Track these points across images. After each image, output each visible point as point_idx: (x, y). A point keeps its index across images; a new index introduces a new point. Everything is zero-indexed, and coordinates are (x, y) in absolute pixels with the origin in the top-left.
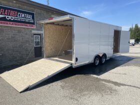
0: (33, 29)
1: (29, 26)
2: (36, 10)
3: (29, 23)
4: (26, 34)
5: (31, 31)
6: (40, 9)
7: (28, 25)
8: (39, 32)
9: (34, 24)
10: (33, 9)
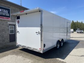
0: (9, 21)
1: (5, 19)
2: (11, 7)
3: (5, 16)
4: (3, 24)
5: (7, 22)
6: (15, 7)
7: (5, 17)
8: (13, 23)
9: (10, 17)
10: (9, 6)
